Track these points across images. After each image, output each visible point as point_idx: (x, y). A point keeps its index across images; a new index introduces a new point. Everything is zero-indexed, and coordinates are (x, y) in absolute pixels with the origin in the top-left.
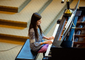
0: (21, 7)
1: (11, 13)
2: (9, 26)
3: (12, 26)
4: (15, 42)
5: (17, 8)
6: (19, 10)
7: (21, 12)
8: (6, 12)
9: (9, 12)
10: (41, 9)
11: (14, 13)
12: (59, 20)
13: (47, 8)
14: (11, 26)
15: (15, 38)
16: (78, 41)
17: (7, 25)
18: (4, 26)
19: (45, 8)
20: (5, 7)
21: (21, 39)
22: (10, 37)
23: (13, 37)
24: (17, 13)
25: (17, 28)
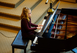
0: (17, 4)
1: (9, 8)
2: (7, 18)
3: (10, 18)
4: (11, 30)
5: (15, 5)
6: (15, 6)
7: (17, 8)
8: (6, 7)
9: (8, 7)
10: (33, 7)
11: (11, 8)
12: (45, 16)
13: (37, 6)
14: (8, 18)
15: (11, 27)
16: (59, 34)
17: (6, 17)
18: (4, 17)
19: (36, 6)
20: (5, 3)
21: (16, 28)
22: (7, 26)
23: (9, 27)
24: (14, 9)
25: (13, 20)
